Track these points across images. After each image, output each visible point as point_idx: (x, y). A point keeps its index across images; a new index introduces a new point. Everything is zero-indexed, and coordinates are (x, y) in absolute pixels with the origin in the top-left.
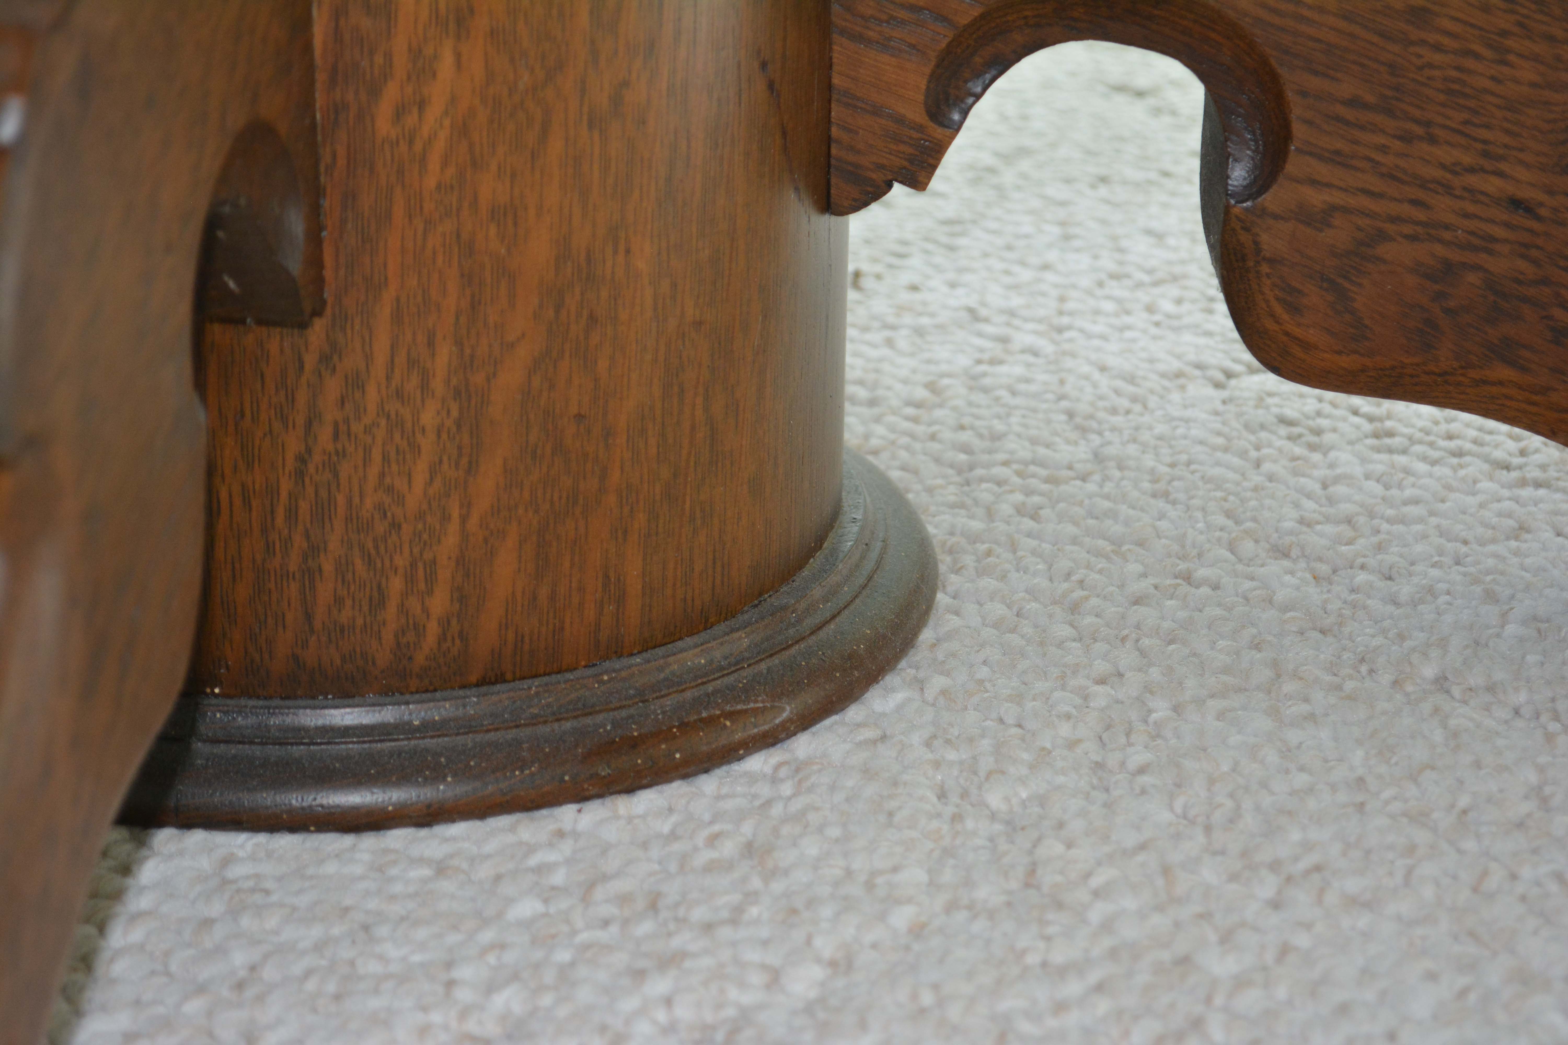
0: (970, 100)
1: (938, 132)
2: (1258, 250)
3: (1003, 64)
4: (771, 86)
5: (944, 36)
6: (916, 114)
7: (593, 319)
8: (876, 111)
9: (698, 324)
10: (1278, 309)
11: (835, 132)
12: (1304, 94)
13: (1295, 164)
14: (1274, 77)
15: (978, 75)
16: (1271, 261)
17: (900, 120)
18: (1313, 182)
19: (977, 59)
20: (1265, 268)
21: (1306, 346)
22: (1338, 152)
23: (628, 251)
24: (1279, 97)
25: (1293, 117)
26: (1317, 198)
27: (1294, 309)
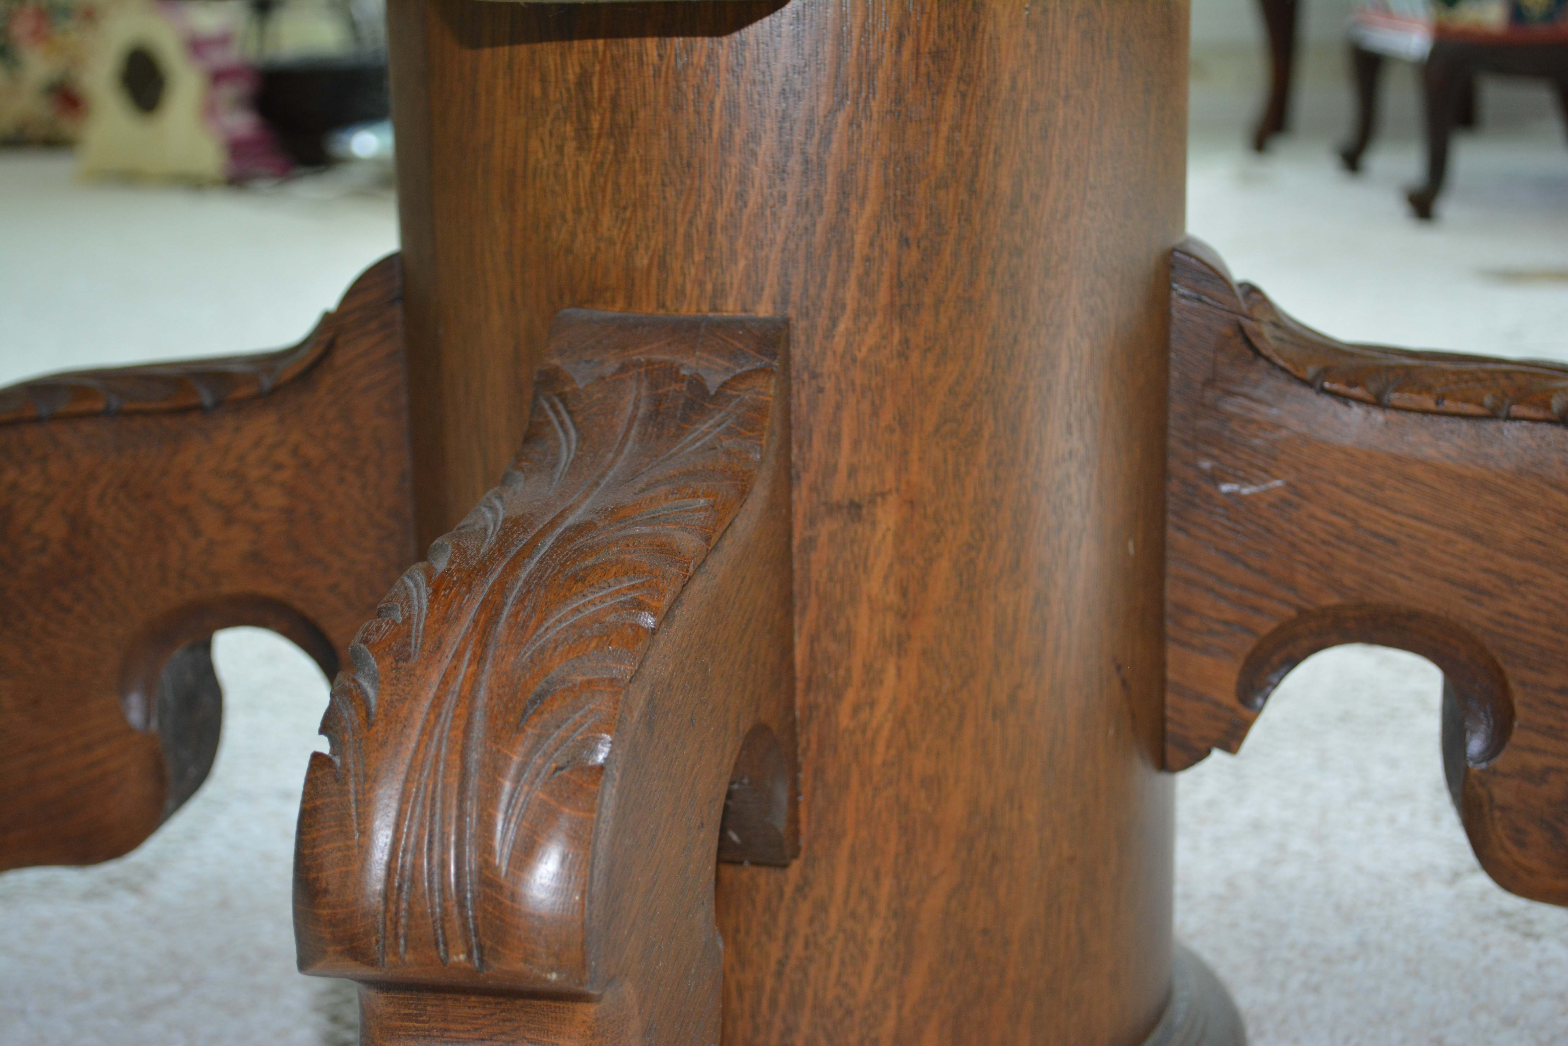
0: (1269, 689)
1: (1246, 713)
2: (1491, 799)
3: (1292, 662)
4: (1124, 683)
5: (1249, 643)
6: (1229, 698)
7: (995, 859)
8: (1199, 697)
9: (1072, 860)
10: (1508, 844)
11: (1169, 713)
12: (1523, 683)
13: (1517, 737)
14: (1500, 672)
15: (1274, 670)
16: (1503, 809)
17: (1217, 704)
18: (1533, 750)
19: (1275, 659)
20: (1497, 814)
21: (1531, 872)
22: (1551, 728)
23: (1021, 808)
24: (1504, 686)
25: (1516, 701)
26: (1536, 762)
27: (1521, 844)
